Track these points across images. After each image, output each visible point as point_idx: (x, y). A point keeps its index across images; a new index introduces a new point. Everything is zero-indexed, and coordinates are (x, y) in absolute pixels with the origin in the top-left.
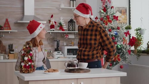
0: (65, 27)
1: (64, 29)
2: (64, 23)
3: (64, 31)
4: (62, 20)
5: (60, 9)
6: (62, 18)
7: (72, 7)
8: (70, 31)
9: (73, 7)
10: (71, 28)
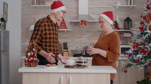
0: (121, 25)
1: (119, 27)
2: (120, 21)
3: (119, 29)
4: (117, 18)
5: (118, 8)
6: (117, 17)
7: (129, 5)
8: (126, 29)
9: (131, 4)
10: (127, 26)
